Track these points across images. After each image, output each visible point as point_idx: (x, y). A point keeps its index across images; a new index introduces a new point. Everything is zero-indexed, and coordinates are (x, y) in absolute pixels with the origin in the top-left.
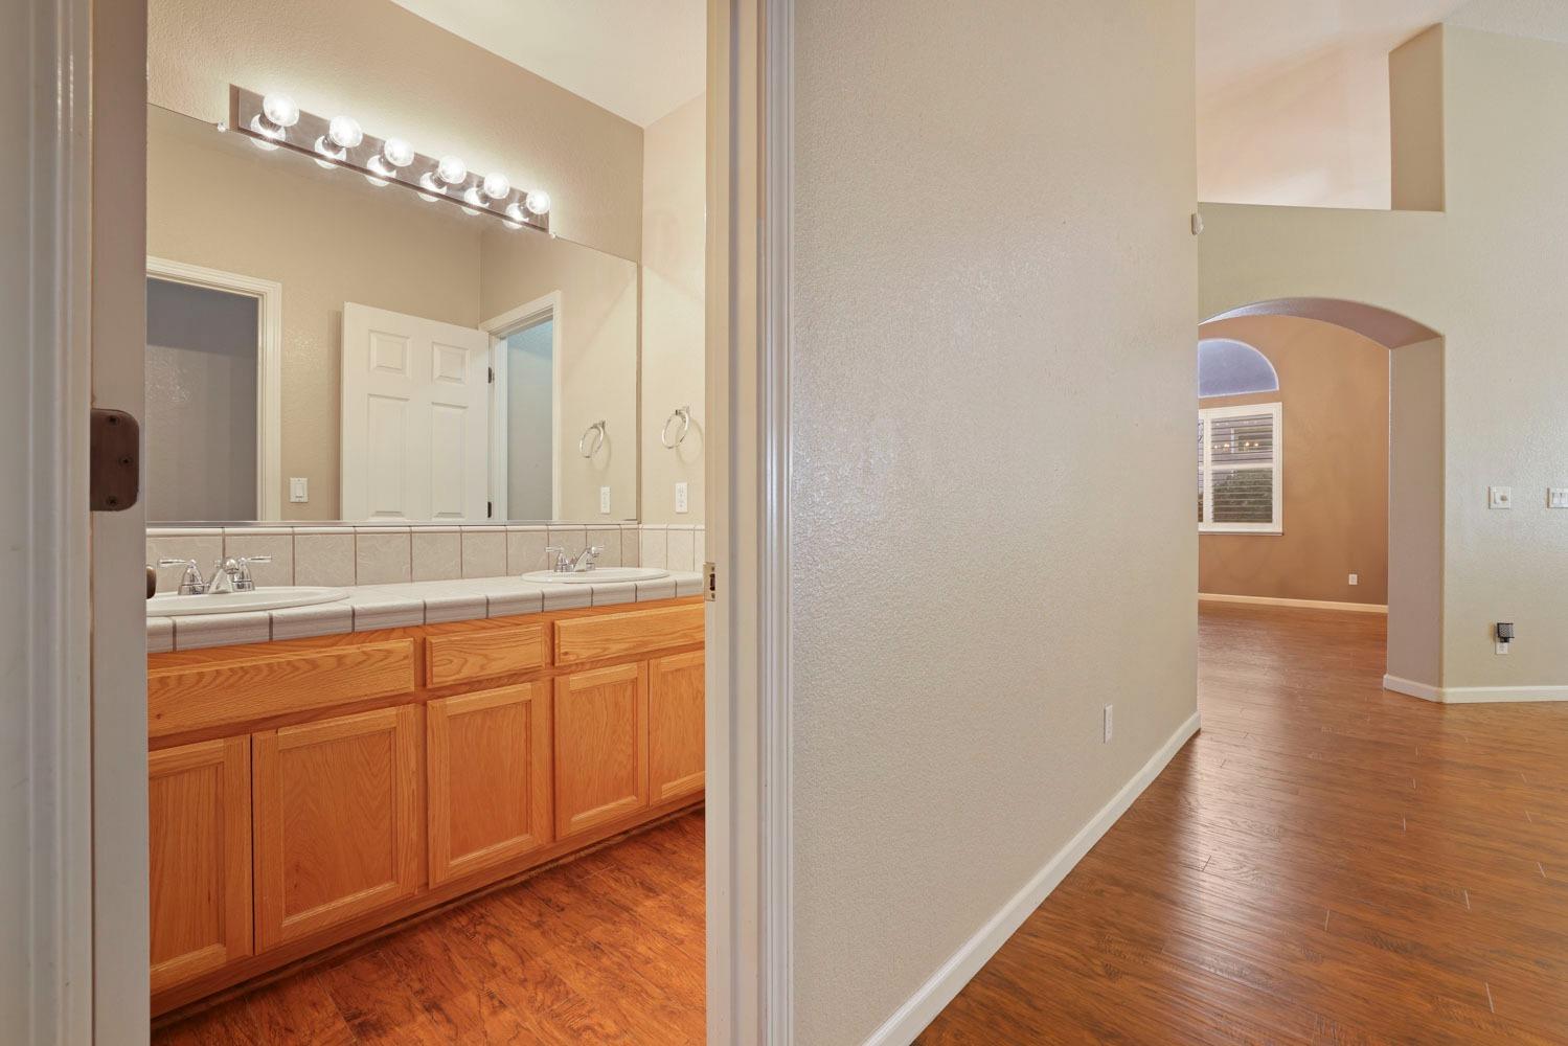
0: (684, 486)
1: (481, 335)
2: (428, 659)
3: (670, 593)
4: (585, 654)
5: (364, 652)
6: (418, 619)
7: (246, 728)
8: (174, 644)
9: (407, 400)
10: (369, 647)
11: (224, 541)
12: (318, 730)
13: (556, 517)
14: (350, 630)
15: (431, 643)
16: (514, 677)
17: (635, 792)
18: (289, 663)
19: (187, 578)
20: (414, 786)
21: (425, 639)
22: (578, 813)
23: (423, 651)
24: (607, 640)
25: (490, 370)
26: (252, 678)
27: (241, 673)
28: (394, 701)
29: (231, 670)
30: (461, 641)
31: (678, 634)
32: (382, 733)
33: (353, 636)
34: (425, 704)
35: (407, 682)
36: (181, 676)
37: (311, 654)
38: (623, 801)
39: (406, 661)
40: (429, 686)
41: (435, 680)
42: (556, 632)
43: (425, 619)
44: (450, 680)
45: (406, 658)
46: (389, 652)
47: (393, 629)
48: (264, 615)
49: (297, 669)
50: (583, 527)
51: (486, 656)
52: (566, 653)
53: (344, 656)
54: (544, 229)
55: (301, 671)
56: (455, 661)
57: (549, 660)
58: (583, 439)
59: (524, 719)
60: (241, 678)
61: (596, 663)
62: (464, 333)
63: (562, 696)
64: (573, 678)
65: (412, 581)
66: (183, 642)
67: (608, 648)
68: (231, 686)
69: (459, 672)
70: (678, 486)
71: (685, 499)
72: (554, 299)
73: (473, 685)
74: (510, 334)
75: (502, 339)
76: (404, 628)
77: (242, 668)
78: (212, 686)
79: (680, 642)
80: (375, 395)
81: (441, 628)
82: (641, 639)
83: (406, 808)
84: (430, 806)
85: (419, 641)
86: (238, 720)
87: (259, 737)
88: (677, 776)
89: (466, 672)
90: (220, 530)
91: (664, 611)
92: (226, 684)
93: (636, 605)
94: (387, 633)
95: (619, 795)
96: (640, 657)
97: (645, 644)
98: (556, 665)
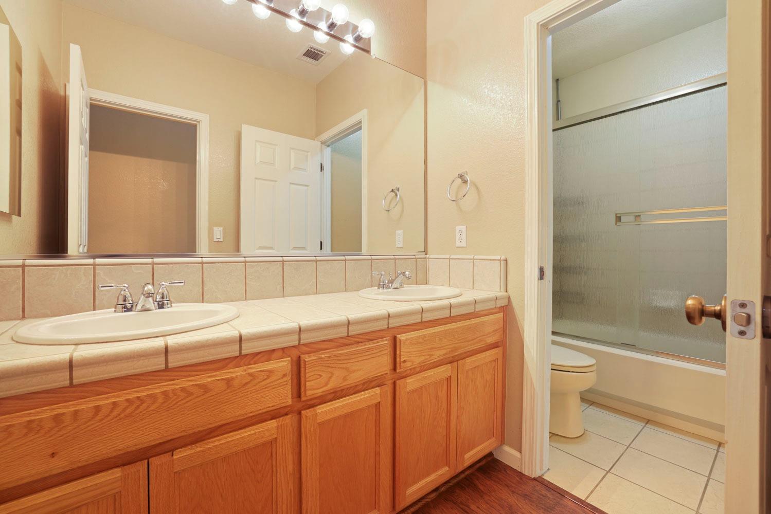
0: (463, 228)
1: (317, 143)
2: (302, 374)
3: (470, 309)
4: (418, 360)
5: (250, 374)
6: (293, 341)
7: (144, 455)
8: (71, 379)
9: (276, 181)
10: (255, 368)
11: (153, 269)
12: (210, 448)
13: (364, 250)
14: (237, 354)
15: (305, 361)
16: (367, 385)
17: (447, 463)
18: (183, 389)
19: (121, 298)
20: (291, 485)
21: (299, 357)
22: (411, 485)
23: (298, 367)
24: (432, 348)
25: (321, 165)
26: (148, 407)
27: (139, 403)
28: (274, 415)
29: (127, 400)
30: (328, 357)
31: (476, 340)
32: (264, 444)
33: (241, 359)
34: (300, 413)
35: (284, 396)
36: (76, 412)
37: (204, 379)
38: (440, 472)
39: (285, 379)
40: (303, 399)
41: (309, 393)
42: (398, 344)
43: (300, 340)
44: (319, 392)
45: (284, 376)
46: (270, 372)
47: (274, 350)
48: (159, 343)
49: (191, 394)
50: (393, 257)
51: (347, 369)
52: (405, 361)
53: (232, 379)
54: (368, 52)
55: (194, 396)
56: (324, 375)
57: (392, 367)
58: (385, 199)
59: (374, 418)
60: (138, 407)
61: (424, 368)
62: (306, 143)
63: (402, 396)
64: (409, 380)
65: (284, 296)
66: (80, 376)
67: (432, 355)
68: (127, 417)
69: (326, 384)
70: (458, 228)
71: (464, 236)
72: (362, 115)
73: (337, 394)
74: (333, 143)
75: (328, 146)
76: (283, 349)
77: (138, 398)
78: (109, 419)
79: (478, 346)
80: (259, 179)
81: (313, 347)
82: (453, 345)
83: (285, 506)
84: (304, 502)
85: (295, 359)
86: (134, 448)
87: (154, 461)
88: (473, 447)
89: (333, 384)
90: (149, 260)
91: (467, 323)
92: (123, 415)
93: (450, 319)
94: (269, 354)
95: (436, 468)
96: (452, 361)
97: (456, 349)
98: (398, 371)
